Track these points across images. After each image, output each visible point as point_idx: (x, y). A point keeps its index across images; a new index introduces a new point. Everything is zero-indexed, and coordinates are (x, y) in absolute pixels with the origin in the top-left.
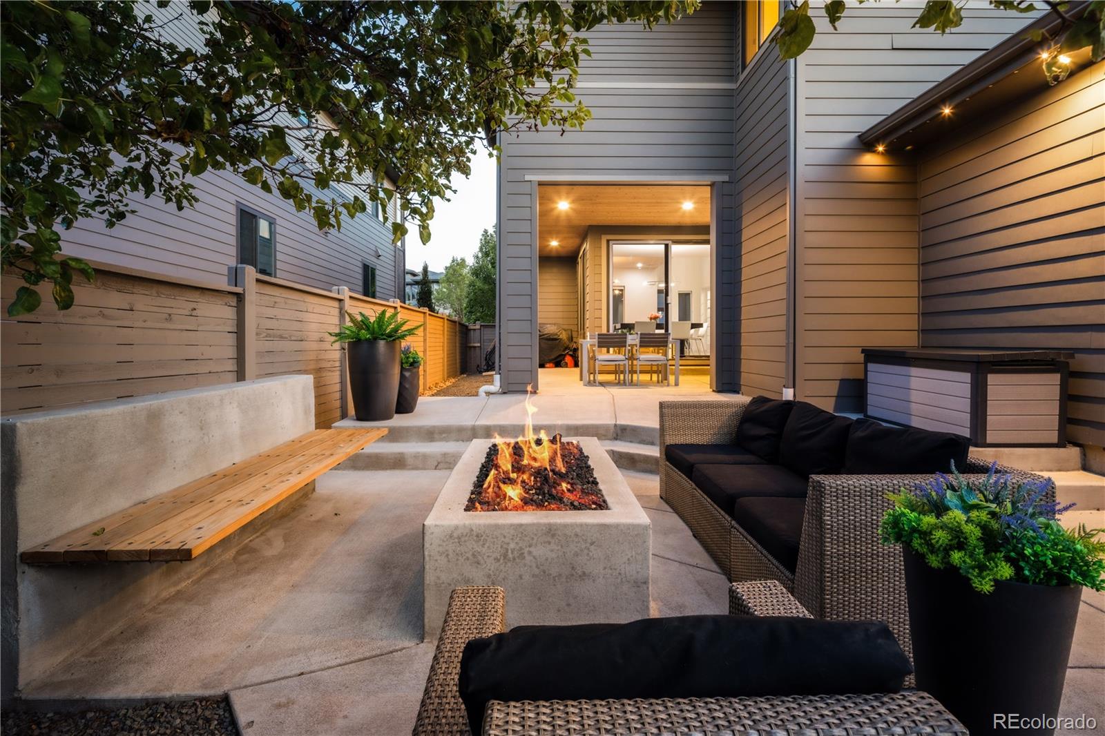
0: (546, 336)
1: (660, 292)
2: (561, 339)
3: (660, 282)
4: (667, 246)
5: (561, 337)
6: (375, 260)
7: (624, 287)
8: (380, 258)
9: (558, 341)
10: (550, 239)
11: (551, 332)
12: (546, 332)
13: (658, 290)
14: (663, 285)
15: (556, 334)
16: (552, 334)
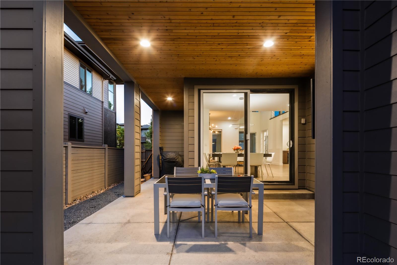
0: (168, 160)
1: (240, 133)
2: (178, 162)
3: (241, 125)
4: (246, 94)
5: (177, 160)
6: (84, 115)
7: (222, 130)
8: (87, 113)
9: (175, 163)
10: (167, 96)
11: (171, 157)
12: (168, 157)
13: (239, 132)
14: (243, 127)
15: (174, 159)
16: (171, 159)
